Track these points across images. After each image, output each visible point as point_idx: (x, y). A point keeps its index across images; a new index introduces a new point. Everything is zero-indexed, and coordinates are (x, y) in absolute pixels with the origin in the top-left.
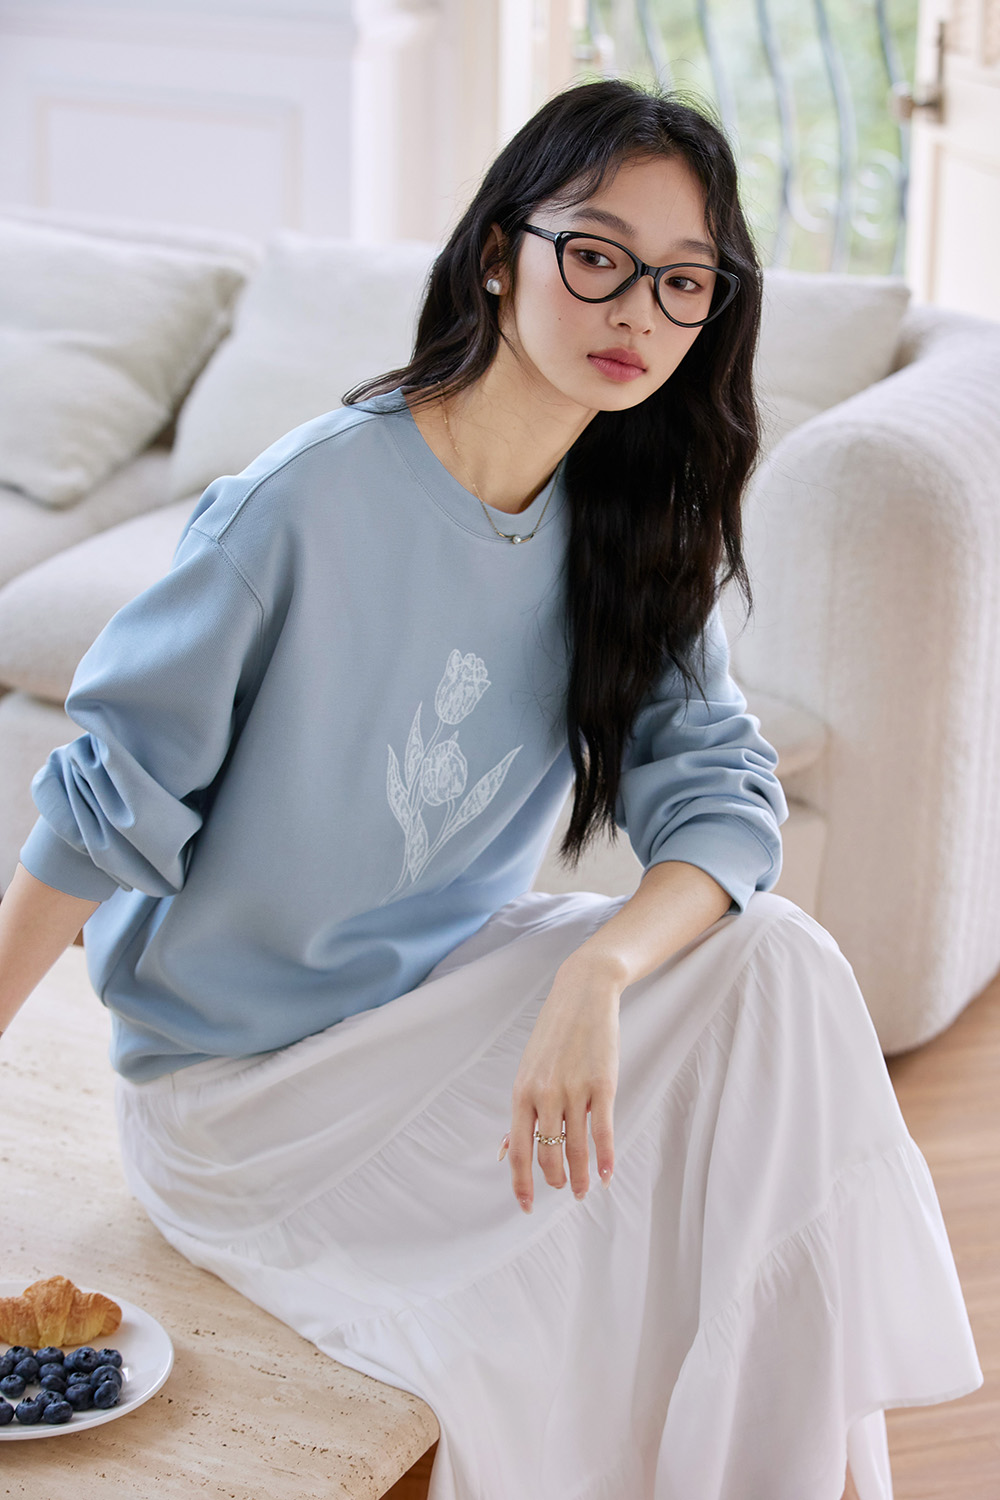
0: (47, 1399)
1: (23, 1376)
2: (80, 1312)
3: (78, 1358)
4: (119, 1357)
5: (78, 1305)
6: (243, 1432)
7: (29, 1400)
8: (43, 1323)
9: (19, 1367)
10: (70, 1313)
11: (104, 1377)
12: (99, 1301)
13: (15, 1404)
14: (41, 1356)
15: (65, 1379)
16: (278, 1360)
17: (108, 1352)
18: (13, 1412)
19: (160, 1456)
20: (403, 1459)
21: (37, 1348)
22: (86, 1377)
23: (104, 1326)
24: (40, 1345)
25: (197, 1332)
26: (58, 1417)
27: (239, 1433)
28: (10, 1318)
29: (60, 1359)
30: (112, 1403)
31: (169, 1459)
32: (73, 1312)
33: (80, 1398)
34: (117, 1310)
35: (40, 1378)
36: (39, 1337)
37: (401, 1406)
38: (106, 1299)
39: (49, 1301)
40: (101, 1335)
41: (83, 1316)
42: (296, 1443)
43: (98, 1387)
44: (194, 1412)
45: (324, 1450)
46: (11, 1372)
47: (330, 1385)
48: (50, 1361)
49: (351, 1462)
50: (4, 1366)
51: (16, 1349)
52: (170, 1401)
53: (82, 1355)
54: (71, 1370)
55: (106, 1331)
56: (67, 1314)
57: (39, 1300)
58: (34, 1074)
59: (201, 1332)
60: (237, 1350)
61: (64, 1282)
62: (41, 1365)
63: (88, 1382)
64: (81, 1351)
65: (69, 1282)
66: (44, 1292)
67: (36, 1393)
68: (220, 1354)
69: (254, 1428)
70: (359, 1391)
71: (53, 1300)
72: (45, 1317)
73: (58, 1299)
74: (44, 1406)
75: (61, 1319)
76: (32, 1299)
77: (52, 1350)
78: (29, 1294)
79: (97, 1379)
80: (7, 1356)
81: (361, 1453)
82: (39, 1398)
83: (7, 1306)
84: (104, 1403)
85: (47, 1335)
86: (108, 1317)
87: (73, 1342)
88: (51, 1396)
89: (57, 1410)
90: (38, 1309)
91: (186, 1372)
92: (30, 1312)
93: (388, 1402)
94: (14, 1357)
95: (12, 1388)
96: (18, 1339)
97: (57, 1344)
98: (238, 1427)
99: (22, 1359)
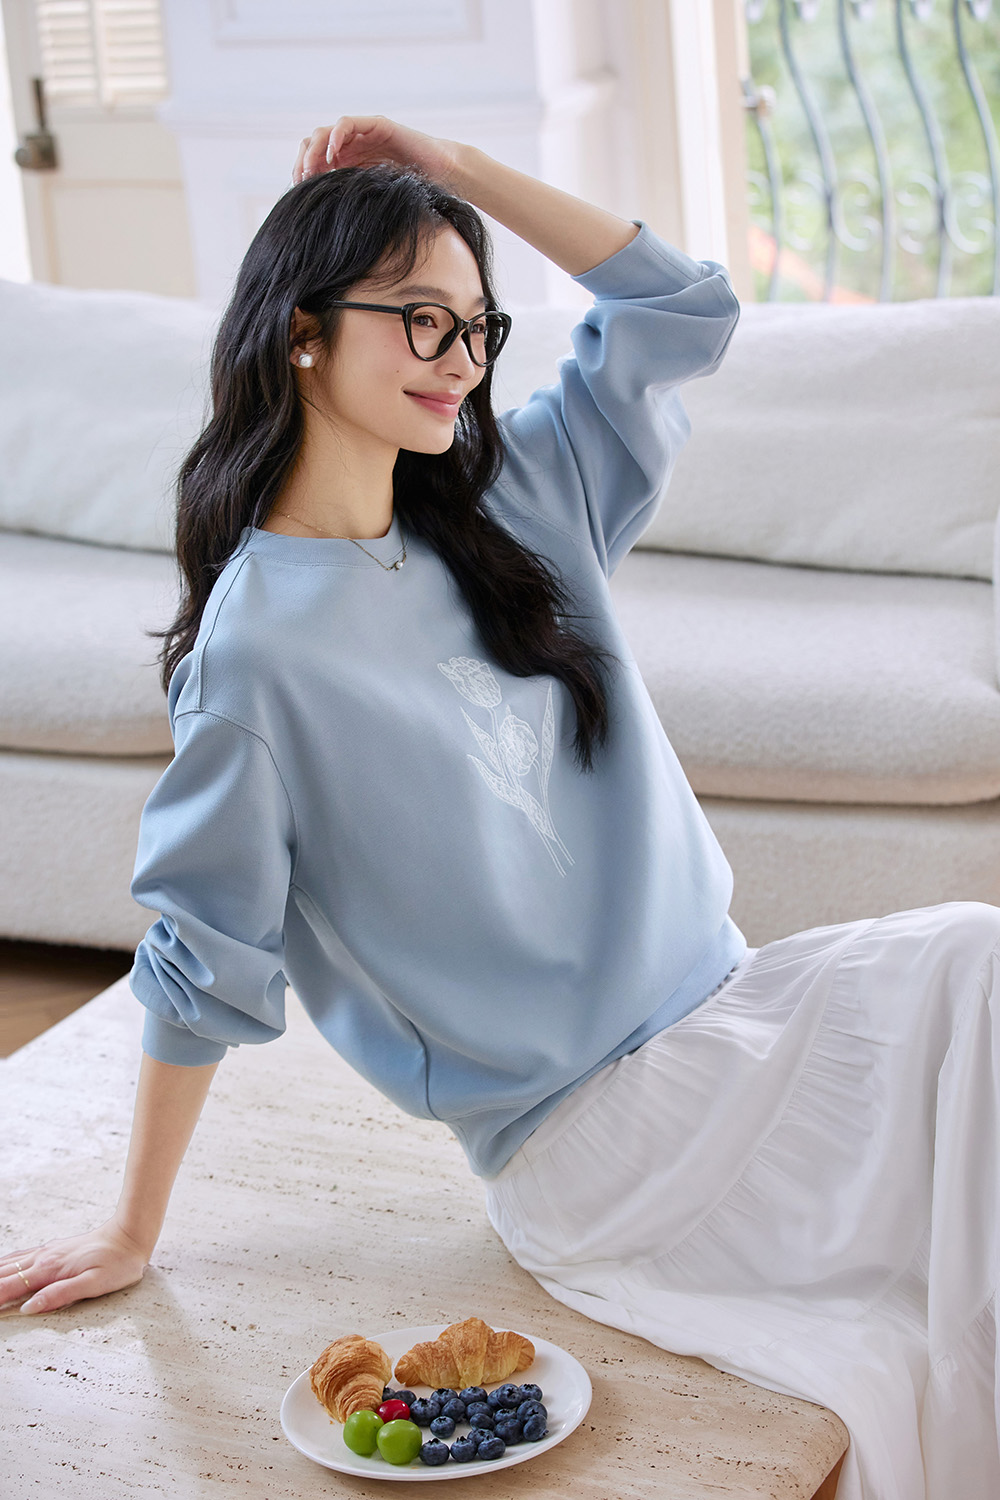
0: (478, 1436)
1: (451, 1417)
2: (496, 1352)
3: (503, 1395)
4: (539, 1391)
5: (493, 1344)
6: (667, 1452)
7: (462, 1439)
8: (463, 1364)
9: (446, 1408)
10: (487, 1352)
11: (530, 1411)
12: (513, 1339)
13: (449, 1443)
14: (465, 1396)
15: (491, 1416)
16: (687, 1381)
17: (528, 1387)
18: (449, 1451)
19: (593, 1482)
20: (823, 1465)
21: (459, 1388)
22: (512, 1413)
23: (519, 1362)
24: (461, 1386)
25: (605, 1361)
26: (493, 1453)
27: (665, 1454)
28: (430, 1363)
29: (484, 1398)
30: (541, 1435)
31: (602, 1484)
32: (490, 1351)
33: (510, 1433)
34: (530, 1346)
35: (468, 1418)
36: (460, 1378)
37: (815, 1415)
38: (519, 1337)
39: (466, 1343)
40: (517, 1371)
41: (499, 1354)
42: (720, 1459)
43: (526, 1422)
44: (619, 1437)
45: (749, 1464)
46: (440, 1414)
47: (743, 1401)
48: (475, 1400)
49: (777, 1472)
50: (432, 1409)
51: (441, 1391)
52: (593, 1429)
53: (506, 1392)
54: (495, 1408)
55: (521, 1367)
56: (484, 1354)
57: (456, 1342)
58: (399, 1126)
59: (609, 1361)
60: (647, 1375)
61: (479, 1323)
62: (467, 1406)
63: (515, 1417)
64: (504, 1388)
65: (483, 1323)
66: (460, 1335)
67: (465, 1431)
68: (631, 1380)
69: (678, 1448)
70: (771, 1404)
71: (471, 1341)
72: (464, 1359)
73: (474, 1341)
74: (477, 1443)
75: (479, 1359)
76: (449, 1342)
77: (475, 1389)
78: (445, 1337)
79: (524, 1414)
80: (432, 1398)
81: (784, 1463)
82: (471, 1436)
83: (426, 1351)
84: (534, 1437)
85: (467, 1375)
86: (522, 1353)
87: (491, 1380)
88: (482, 1433)
89: (491, 1447)
90: (456, 1352)
91: (603, 1400)
92: (448, 1354)
93: (800, 1413)
94: (440, 1399)
95: (443, 1429)
96: (439, 1382)
97: (477, 1384)
98: (662, 1448)
99: (447, 1400)
